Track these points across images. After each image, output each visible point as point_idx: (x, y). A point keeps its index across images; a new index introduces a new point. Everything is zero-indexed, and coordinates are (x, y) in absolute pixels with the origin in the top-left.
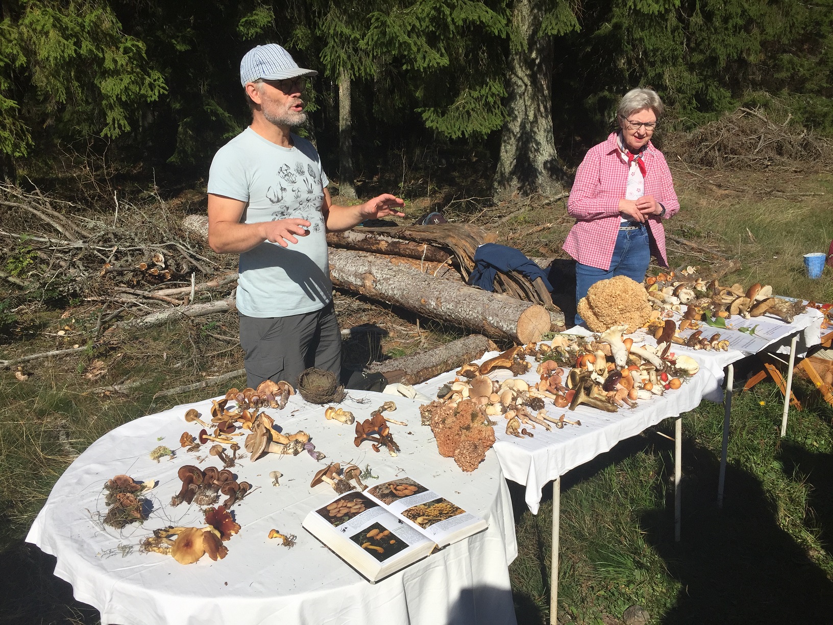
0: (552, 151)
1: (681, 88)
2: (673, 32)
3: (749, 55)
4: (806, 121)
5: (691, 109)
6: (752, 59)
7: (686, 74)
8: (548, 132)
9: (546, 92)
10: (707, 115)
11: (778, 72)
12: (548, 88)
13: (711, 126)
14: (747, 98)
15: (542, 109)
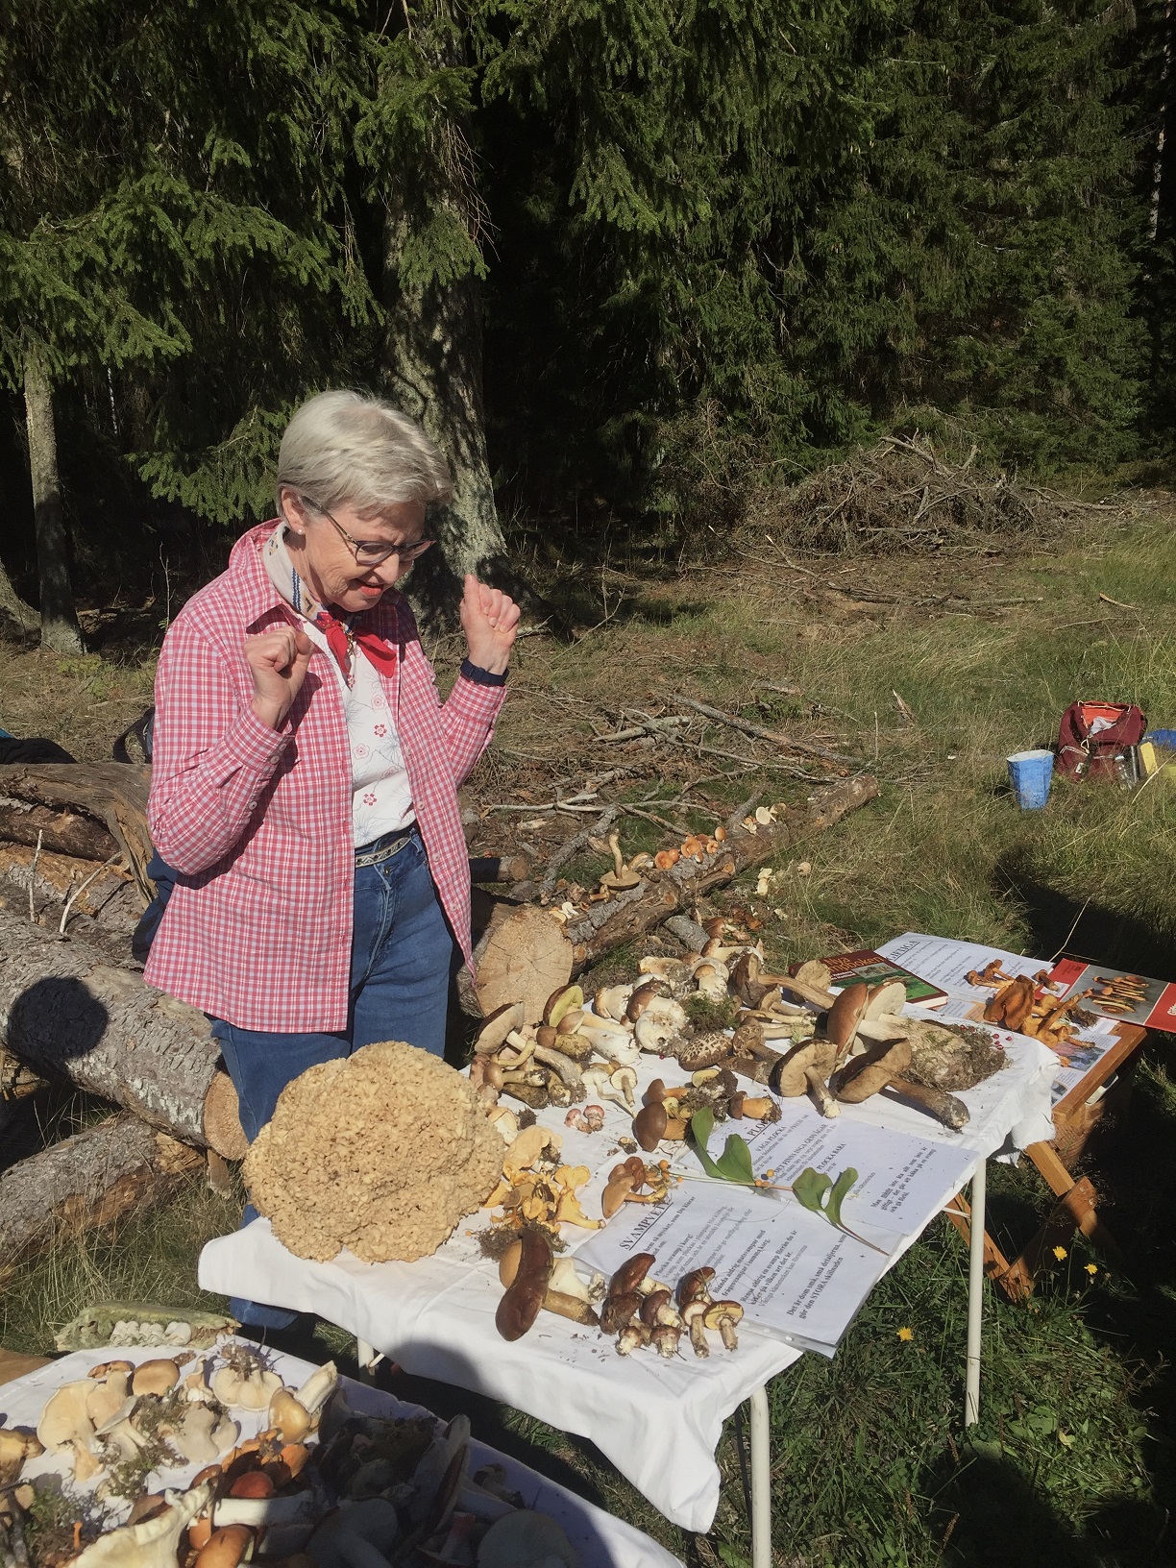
0: (493, 539)
1: (775, 402)
2: (753, 298)
3: (898, 339)
4: (1005, 458)
5: (798, 442)
6: (904, 346)
7: (783, 377)
8: (482, 497)
9: (471, 414)
10: (827, 452)
11: (951, 369)
12: (475, 405)
13: (833, 474)
14: (899, 419)
15: (464, 449)
